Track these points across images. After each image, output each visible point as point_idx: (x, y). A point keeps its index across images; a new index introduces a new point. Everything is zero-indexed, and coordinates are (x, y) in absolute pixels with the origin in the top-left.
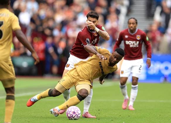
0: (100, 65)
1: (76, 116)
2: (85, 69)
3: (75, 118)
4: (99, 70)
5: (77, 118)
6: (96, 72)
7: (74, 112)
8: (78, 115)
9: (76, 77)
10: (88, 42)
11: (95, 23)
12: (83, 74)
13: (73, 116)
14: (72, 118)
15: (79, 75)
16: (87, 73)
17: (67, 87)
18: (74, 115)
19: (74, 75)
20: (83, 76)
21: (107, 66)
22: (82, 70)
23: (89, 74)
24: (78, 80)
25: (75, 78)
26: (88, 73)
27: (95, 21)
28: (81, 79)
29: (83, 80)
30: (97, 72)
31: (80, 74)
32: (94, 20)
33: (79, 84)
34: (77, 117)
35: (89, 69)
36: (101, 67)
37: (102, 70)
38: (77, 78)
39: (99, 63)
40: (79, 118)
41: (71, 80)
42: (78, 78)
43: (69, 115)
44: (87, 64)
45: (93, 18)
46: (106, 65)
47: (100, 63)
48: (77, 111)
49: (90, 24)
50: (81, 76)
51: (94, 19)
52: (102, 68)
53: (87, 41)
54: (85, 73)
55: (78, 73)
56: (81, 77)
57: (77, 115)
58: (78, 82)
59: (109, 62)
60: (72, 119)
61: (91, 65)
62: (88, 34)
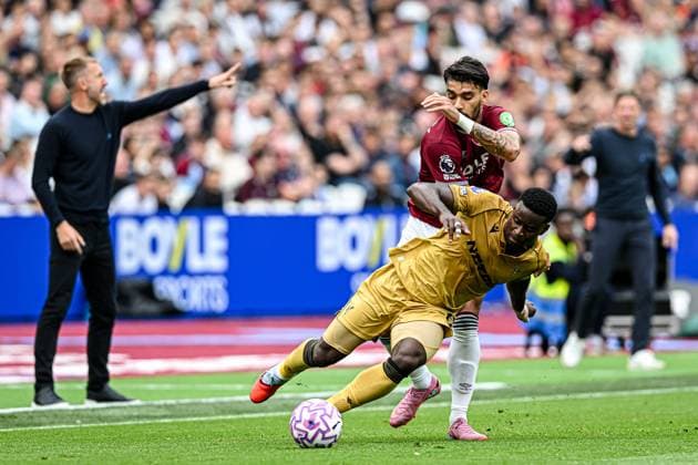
0: (471, 250)
1: (320, 435)
2: (425, 268)
3: (315, 442)
4: (472, 270)
5: (326, 442)
6: (462, 275)
7: (311, 422)
8: (328, 430)
9: (395, 296)
10: (448, 169)
11: (472, 101)
12: (419, 283)
13: (310, 436)
14: (305, 442)
15: (404, 290)
16: (432, 280)
17: (363, 331)
18: (311, 434)
19: (385, 289)
20: (419, 290)
21: (499, 253)
22: (415, 271)
23: (439, 285)
24: (399, 305)
25: (390, 301)
26: (436, 279)
27: (469, 93)
28: (410, 304)
29: (418, 305)
30: (463, 278)
31: (409, 284)
32: (465, 90)
33: (402, 321)
34: (324, 438)
35: (436, 267)
36: (477, 257)
37: (482, 268)
38: (396, 299)
39: (469, 243)
40: (332, 440)
41: (375, 307)
42: (400, 300)
43: (296, 433)
44: (432, 250)
45: (459, 83)
46: (494, 251)
47: (472, 243)
48: (321, 417)
49: (439, 104)
50: (413, 293)
51: (465, 84)
52: (480, 260)
53: (445, 165)
54: (426, 282)
55: (400, 282)
56: (411, 295)
57: (324, 433)
58: (401, 315)
59: (503, 240)
60: (307, 447)
61: (443, 251)
62: (447, 142)
